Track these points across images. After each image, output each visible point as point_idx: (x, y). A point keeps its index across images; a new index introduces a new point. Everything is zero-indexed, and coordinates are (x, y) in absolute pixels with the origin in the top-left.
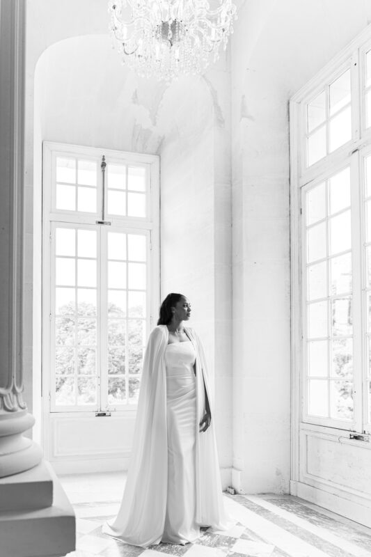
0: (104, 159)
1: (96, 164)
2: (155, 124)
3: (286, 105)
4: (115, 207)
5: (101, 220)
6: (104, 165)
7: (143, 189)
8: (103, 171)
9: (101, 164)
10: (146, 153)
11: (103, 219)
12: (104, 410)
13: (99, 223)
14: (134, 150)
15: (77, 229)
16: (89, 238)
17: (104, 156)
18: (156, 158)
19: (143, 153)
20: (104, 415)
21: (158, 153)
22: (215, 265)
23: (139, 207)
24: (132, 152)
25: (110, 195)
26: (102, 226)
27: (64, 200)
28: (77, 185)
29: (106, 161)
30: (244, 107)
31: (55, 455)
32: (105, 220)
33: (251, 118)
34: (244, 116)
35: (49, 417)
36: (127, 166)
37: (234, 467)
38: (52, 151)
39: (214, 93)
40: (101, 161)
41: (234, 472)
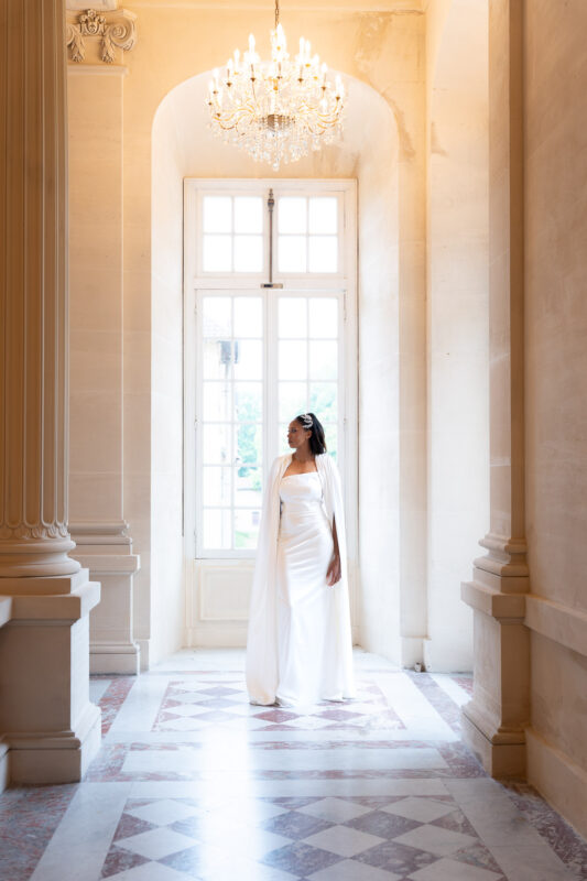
0: (271, 194)
1: (260, 201)
5: (268, 282)
6: (271, 203)
7: (335, 231)
8: (271, 211)
9: (266, 202)
10: (338, 177)
11: (271, 280)
13: (266, 286)
14: (318, 174)
15: (232, 297)
16: (251, 307)
17: (271, 190)
18: (351, 183)
19: (332, 177)
21: (354, 176)
22: (400, 356)
23: (326, 257)
24: (315, 177)
25: (281, 244)
26: (269, 290)
27: (214, 256)
28: (233, 234)
29: (274, 197)
30: (434, 139)
31: (202, 618)
32: (274, 282)
33: (443, 153)
34: (433, 151)
35: (194, 565)
36: (308, 198)
37: (426, 636)
38: (196, 190)
39: (399, 116)
40: (267, 197)
41: (426, 642)
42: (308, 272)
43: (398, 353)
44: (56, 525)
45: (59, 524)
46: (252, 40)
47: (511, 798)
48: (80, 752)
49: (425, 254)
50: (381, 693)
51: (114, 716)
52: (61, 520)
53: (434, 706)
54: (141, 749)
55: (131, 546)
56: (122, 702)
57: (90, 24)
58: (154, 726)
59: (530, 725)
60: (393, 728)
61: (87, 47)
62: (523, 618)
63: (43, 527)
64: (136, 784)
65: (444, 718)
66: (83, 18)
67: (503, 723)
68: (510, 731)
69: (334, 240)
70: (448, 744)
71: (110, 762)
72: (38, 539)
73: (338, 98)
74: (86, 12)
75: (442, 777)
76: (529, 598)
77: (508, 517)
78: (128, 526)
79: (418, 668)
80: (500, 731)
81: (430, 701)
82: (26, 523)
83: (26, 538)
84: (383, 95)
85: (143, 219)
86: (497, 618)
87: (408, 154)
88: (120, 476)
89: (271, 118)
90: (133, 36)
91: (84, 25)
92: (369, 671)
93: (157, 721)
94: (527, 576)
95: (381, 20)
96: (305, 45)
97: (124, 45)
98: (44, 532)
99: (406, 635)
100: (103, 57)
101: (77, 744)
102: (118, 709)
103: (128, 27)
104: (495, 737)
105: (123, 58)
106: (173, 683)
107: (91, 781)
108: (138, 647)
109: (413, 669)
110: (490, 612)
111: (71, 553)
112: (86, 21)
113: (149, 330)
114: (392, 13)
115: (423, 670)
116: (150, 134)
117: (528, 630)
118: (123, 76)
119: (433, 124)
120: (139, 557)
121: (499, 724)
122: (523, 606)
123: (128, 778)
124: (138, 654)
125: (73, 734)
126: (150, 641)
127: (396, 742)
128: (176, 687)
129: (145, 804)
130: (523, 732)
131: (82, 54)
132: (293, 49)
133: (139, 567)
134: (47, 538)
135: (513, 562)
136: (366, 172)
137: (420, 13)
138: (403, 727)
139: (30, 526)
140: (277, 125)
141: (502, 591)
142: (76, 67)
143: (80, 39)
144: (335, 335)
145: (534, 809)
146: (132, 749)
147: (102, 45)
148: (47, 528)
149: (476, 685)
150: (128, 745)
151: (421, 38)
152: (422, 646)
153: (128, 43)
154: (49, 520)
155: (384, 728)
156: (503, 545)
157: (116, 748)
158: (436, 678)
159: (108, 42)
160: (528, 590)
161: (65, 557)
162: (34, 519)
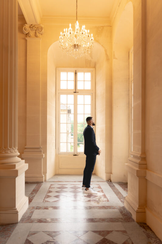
0: (76, 71)
1: (73, 73)
2: (92, 59)
3: (128, 53)
4: (80, 87)
5: (75, 91)
6: (76, 73)
7: (90, 80)
8: (76, 75)
10: (91, 67)
12: (76, 154)
13: (75, 92)
14: (86, 67)
15: (67, 95)
16: (71, 97)
18: (94, 69)
19: (89, 68)
20: (76, 155)
21: (95, 67)
23: (88, 86)
24: (86, 68)
25: (78, 83)
26: (75, 93)
27: (63, 86)
28: (67, 81)
29: (77, 72)
30: (114, 55)
31: (60, 167)
32: (77, 91)
33: (116, 59)
34: (114, 58)
35: (58, 155)
36: (84, 73)
37: (111, 173)
38: (59, 70)
39: (106, 51)
40: (75, 72)
41: (111, 175)
42: (84, 89)
43: (105, 107)
44: (13, 149)
45: (13, 148)
46: (70, 25)
47: (143, 231)
48: (18, 214)
49: (112, 83)
50: (101, 189)
51: (34, 196)
52: (15, 147)
53: (115, 193)
54: (39, 209)
55: (42, 152)
56: (38, 191)
57: (33, 28)
58: (44, 200)
59: (146, 207)
60: (105, 201)
61: (32, 33)
62: (145, 176)
63: (9, 149)
64: (34, 224)
65: (118, 198)
66: (31, 26)
67: (139, 206)
68: (141, 209)
69: (90, 82)
70: (121, 207)
71: (29, 214)
72: (7, 153)
73: (92, 40)
74: (32, 25)
75: (122, 222)
76: (147, 171)
77: (140, 147)
78: (41, 147)
79: (110, 181)
80: (138, 208)
81: (114, 191)
82: (4, 149)
83: (3, 152)
84: (102, 45)
85: (45, 75)
86: (138, 176)
87: (108, 59)
88: (40, 135)
89: (75, 45)
90: (43, 30)
91: (31, 28)
92: (98, 181)
93: (45, 198)
94: (146, 164)
95: (102, 28)
96: (84, 27)
97: (41, 33)
98: (9, 151)
99: (106, 173)
100: (36, 36)
101: (17, 212)
102: (36, 193)
103: (42, 28)
104: (137, 210)
105: (41, 36)
106: (51, 185)
107: (21, 223)
108: (44, 176)
109: (108, 181)
110: (136, 175)
111: (18, 156)
112: (32, 27)
113: (47, 101)
114: (104, 26)
115: (111, 181)
116: (47, 54)
117: (146, 180)
118: (41, 41)
119: (114, 52)
120: (44, 154)
121: (137, 206)
122: (146, 173)
123: (32, 222)
124: (44, 177)
125: (16, 209)
126: (47, 174)
127: (107, 206)
128: (52, 186)
129: (34, 234)
130: (145, 209)
131: (31, 35)
132: (80, 27)
133: (44, 157)
134: (10, 152)
135: (142, 160)
136: (97, 66)
137: (111, 26)
138: (108, 201)
139: (5, 149)
140: (76, 47)
141: (139, 168)
142: (29, 38)
143: (30, 31)
144: (90, 104)
145: (152, 238)
146: (36, 209)
147: (36, 33)
148: (10, 150)
149: (129, 192)
150: (35, 207)
151: (111, 32)
152: (110, 175)
153: (42, 32)
154: (11, 147)
155: (103, 201)
156: (139, 155)
157: (32, 208)
158: (114, 184)
159: (37, 32)
160: (147, 168)
161: (17, 158)
162: (6, 147)
